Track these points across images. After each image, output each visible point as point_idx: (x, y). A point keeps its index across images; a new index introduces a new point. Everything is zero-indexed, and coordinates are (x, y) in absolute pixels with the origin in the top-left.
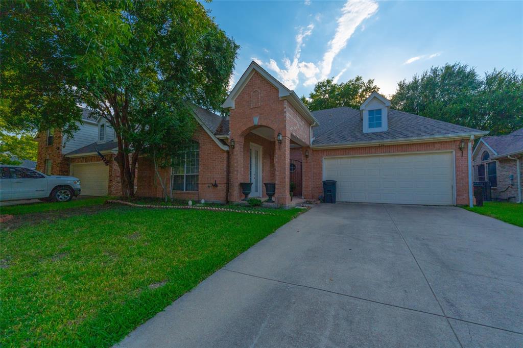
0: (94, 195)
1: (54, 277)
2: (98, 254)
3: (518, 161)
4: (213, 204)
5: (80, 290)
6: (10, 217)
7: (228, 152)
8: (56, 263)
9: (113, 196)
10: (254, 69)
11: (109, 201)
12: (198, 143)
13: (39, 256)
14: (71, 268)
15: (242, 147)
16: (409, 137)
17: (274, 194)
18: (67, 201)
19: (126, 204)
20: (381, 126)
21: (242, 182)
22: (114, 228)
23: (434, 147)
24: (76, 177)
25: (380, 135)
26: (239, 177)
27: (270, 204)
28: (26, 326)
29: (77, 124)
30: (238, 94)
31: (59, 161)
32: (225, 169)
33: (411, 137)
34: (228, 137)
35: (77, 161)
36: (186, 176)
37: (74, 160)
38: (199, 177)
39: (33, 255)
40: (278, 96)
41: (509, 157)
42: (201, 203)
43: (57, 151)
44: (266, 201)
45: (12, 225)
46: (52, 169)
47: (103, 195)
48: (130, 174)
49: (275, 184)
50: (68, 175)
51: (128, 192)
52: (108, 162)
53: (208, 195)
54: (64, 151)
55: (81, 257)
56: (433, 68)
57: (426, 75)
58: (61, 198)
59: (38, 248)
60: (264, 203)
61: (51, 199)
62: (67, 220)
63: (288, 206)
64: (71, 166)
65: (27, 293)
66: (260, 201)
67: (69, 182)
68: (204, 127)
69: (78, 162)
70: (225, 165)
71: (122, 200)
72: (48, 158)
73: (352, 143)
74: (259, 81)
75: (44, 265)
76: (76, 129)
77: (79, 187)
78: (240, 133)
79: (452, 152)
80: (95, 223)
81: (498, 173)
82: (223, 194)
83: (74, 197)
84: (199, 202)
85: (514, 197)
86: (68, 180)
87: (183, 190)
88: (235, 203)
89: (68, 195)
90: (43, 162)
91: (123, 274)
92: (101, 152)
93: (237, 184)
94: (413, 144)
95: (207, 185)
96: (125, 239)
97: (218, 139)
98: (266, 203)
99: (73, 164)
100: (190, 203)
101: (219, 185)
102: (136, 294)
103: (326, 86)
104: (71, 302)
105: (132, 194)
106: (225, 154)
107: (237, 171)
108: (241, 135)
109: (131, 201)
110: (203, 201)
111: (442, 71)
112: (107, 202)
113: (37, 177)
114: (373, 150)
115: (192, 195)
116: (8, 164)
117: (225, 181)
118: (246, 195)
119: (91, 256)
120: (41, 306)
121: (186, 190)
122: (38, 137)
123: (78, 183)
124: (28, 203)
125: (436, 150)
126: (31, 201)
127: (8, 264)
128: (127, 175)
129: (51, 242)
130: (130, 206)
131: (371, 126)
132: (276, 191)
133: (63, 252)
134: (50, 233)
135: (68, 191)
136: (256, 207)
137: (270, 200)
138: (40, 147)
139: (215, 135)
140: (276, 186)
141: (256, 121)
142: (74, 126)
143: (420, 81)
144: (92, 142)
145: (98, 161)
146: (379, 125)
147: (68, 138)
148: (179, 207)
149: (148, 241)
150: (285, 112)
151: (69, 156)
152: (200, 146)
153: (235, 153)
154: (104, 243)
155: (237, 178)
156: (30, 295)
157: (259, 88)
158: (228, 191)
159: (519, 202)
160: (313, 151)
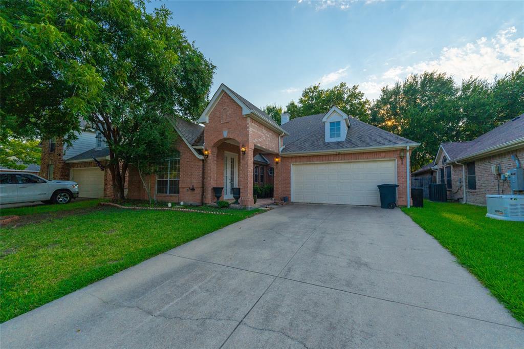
0: (92, 197)
1: (47, 258)
2: (80, 244)
3: (463, 166)
4: (191, 206)
5: (63, 265)
6: (16, 217)
7: (203, 160)
8: (50, 250)
9: (107, 198)
10: (223, 91)
11: (102, 203)
12: (179, 152)
13: (38, 246)
14: (60, 253)
15: (215, 156)
16: (359, 147)
17: (239, 197)
18: (66, 203)
19: (115, 206)
20: (340, 137)
21: (215, 186)
22: (98, 225)
23: (380, 156)
24: (75, 182)
25: (338, 144)
26: (212, 183)
27: (237, 206)
28: (27, 282)
29: (76, 133)
30: (212, 111)
31: (60, 166)
32: (201, 175)
33: (362, 146)
34: (203, 147)
35: (76, 166)
36: (170, 180)
37: (73, 165)
38: (180, 182)
39: (34, 245)
40: (242, 114)
41: (456, 162)
42: (180, 205)
43: (59, 157)
44: (233, 203)
45: (19, 224)
46: (54, 173)
47: (99, 197)
48: (121, 179)
49: (240, 189)
50: (68, 180)
51: (119, 195)
52: (103, 168)
53: (187, 197)
54: (64, 158)
55: (68, 246)
56: (413, 76)
57: (408, 81)
58: (61, 201)
59: (38, 240)
60: (231, 205)
61: (52, 201)
62: (63, 219)
63: (251, 208)
64: (71, 171)
65: (29, 266)
66: (228, 203)
67: (68, 186)
68: (183, 138)
69: (78, 167)
70: (201, 172)
71: (113, 202)
72: (50, 163)
73: (313, 151)
74: (228, 100)
75: (41, 251)
76: (75, 138)
77: (77, 190)
78: (213, 144)
79: (395, 160)
80: (84, 222)
81: (453, 177)
82: (199, 197)
83: (72, 199)
84: (179, 204)
85: (462, 198)
86: (68, 185)
87: (167, 193)
88: (208, 205)
89: (67, 198)
90: (46, 167)
91: (93, 256)
92: (97, 159)
93: (210, 189)
94: (364, 153)
95: (186, 189)
96: (103, 234)
97: (195, 149)
98: (233, 205)
99: (73, 169)
100: (170, 205)
101: (196, 189)
102: (98, 266)
103: (313, 92)
104: (56, 270)
105: (122, 197)
106: (201, 162)
107: (210, 177)
108: (214, 146)
109: (121, 204)
110: (182, 203)
111: (421, 78)
112: (100, 204)
113: (40, 182)
114: (332, 158)
115: (174, 198)
116: (15, 168)
117: (201, 186)
118: (218, 198)
119: (75, 246)
120: (37, 273)
121: (169, 193)
122: (41, 144)
123: (77, 187)
124: (33, 205)
125: (382, 158)
126: (34, 203)
127: (16, 251)
128: (118, 181)
129: (47, 237)
130: (118, 208)
131: (332, 136)
132: (241, 194)
133: (56, 243)
134: (47, 230)
135: (67, 194)
136: (224, 208)
137: (237, 203)
138: (44, 153)
139: (192, 145)
140: (241, 191)
141: (225, 134)
142: (73, 135)
143: (402, 87)
144: (91, 149)
145: (94, 166)
146: (339, 135)
147: (68, 146)
148: (158, 208)
149: (120, 235)
150: (248, 128)
151: (69, 162)
152: (181, 154)
153: (209, 161)
154: (87, 237)
155: (210, 183)
156: (30, 267)
157: (228, 106)
158: (203, 194)
159: (464, 203)
160: (283, 157)
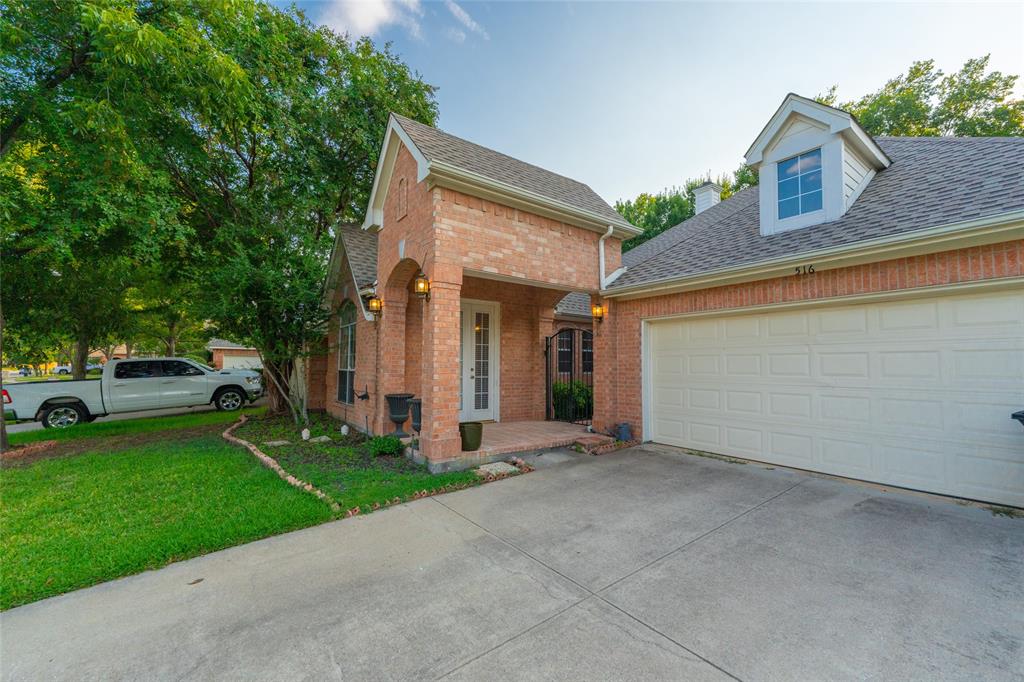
7: (376, 325)
10: (393, 131)
20: (820, 207)
26: (387, 383)
30: (386, 193)
32: (375, 363)
34: (373, 291)
36: (350, 372)
38: (356, 376)
53: (361, 415)
60: (408, 449)
68: (353, 274)
74: (407, 156)
77: (256, 387)
87: (346, 400)
89: (237, 400)
93: (383, 398)
98: (411, 451)
100: (306, 433)
101: (370, 397)
107: (383, 367)
110: (343, 429)
114: (778, 291)
115: (349, 414)
117: (374, 390)
118: (398, 423)
121: (349, 402)
139: (361, 289)
141: (402, 251)
146: (815, 205)
150: (435, 219)
152: (358, 312)
153: (382, 327)
157: (406, 171)
160: (615, 303)
